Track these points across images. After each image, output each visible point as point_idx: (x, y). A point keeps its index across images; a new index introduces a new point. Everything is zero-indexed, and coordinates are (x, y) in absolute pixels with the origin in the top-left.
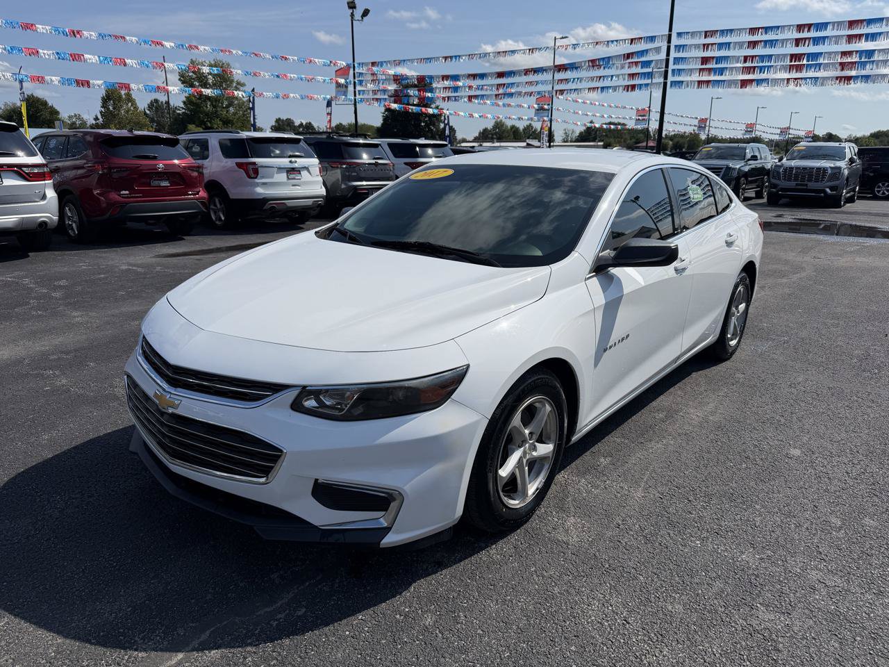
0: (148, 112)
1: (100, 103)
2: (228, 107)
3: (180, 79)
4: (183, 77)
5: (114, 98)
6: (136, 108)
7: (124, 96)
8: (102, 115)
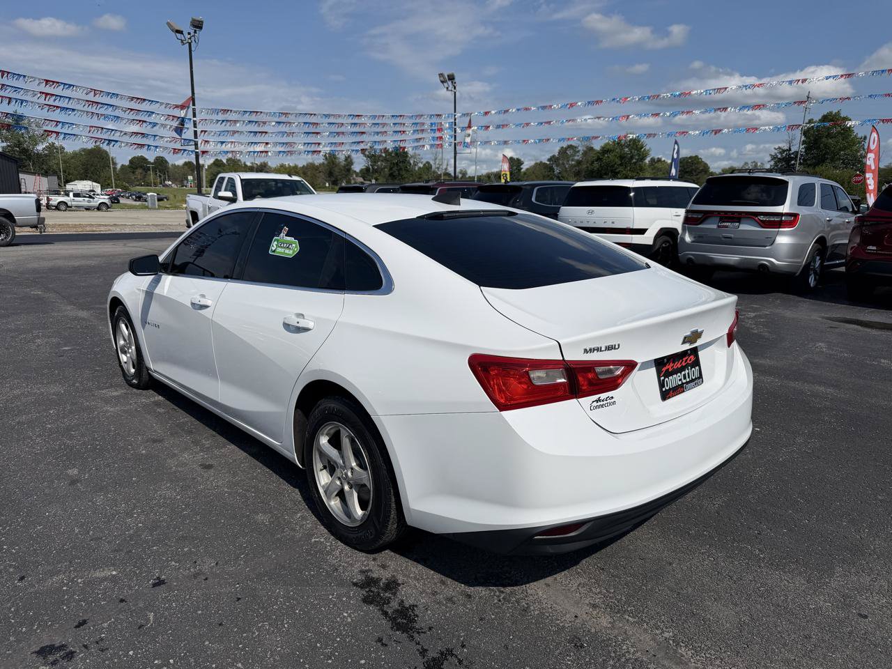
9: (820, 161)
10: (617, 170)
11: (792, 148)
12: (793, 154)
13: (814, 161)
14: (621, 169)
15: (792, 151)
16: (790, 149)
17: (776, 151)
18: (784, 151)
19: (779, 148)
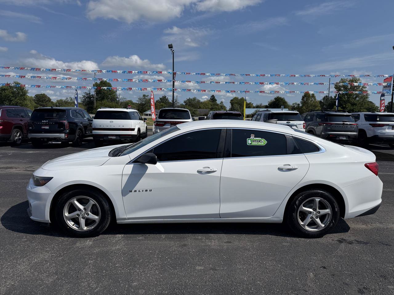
0: (322, 101)
1: (301, 98)
2: (356, 98)
3: (335, 87)
4: (336, 86)
5: (306, 96)
6: (315, 100)
7: (311, 95)
8: (301, 103)
9: (103, 99)
10: (12, 99)
11: (90, 93)
12: (91, 95)
13: (100, 99)
14: (13, 98)
15: (91, 94)
16: (90, 94)
17: (85, 94)
18: (88, 94)
19: (86, 93)
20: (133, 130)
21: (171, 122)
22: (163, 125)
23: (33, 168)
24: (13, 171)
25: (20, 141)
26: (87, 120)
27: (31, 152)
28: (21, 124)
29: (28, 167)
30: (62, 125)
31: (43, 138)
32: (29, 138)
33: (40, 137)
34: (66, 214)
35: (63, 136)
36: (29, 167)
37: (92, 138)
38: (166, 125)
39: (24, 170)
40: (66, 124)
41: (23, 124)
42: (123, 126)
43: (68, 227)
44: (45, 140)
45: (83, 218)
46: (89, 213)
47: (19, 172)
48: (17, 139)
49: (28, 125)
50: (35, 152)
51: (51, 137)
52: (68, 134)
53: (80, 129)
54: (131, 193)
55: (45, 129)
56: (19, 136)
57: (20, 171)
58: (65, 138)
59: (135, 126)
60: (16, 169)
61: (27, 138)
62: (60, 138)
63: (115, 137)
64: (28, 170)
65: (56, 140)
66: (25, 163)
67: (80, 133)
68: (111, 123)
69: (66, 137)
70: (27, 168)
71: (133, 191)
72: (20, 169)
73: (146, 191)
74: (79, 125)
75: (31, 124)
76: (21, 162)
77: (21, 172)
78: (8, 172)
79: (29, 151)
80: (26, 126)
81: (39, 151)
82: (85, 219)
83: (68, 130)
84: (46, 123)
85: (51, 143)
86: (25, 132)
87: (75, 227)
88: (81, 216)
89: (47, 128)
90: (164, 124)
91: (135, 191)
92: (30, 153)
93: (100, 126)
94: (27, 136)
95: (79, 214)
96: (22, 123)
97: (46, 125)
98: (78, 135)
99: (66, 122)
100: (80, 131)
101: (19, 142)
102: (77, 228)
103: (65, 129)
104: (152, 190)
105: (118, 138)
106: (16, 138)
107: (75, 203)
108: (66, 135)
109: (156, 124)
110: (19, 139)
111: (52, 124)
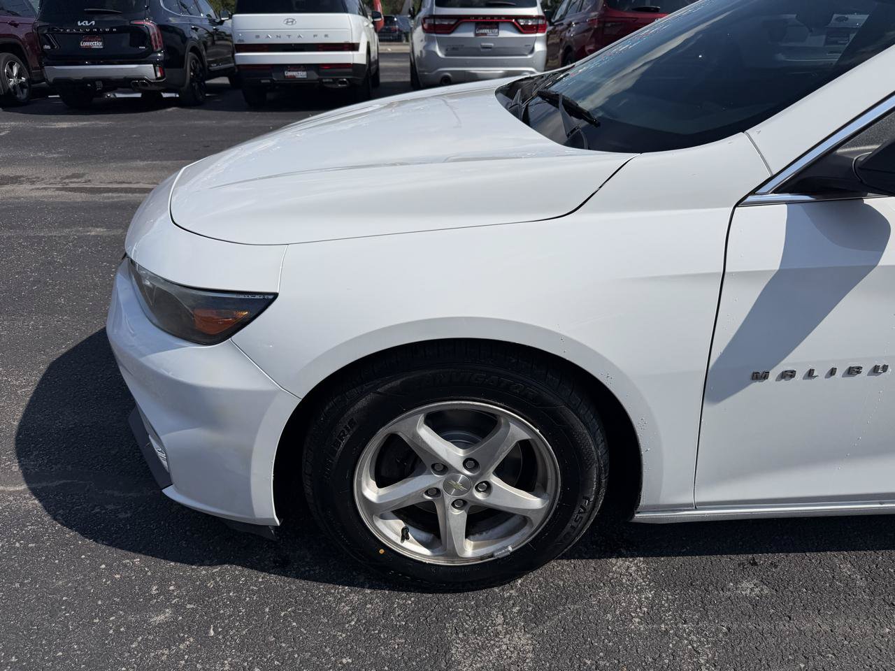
20: (354, 47)
21: (477, 17)
22: (451, 29)
23: (86, 177)
24: (23, 191)
25: (25, 90)
26: (207, 22)
27: (65, 125)
28: (15, 37)
29: (68, 177)
30: (140, 36)
31: (93, 81)
32: (51, 80)
33: (80, 76)
34: (371, 491)
35: (148, 71)
36: (74, 176)
37: (224, 80)
38: (458, 30)
39: (58, 189)
40: (154, 34)
41: (22, 36)
42: (326, 36)
43: (382, 551)
44: (100, 85)
45: (460, 503)
46: (495, 481)
47: (45, 197)
48: (14, 87)
49: (37, 38)
50: (75, 125)
51: (114, 75)
52: (163, 65)
53: (194, 49)
54: (757, 385)
55: (89, 49)
56: (19, 76)
57: (45, 193)
58: (158, 79)
59: (360, 37)
60: (33, 183)
61: (44, 80)
62: (139, 79)
63: (305, 73)
64: (72, 185)
65: (130, 87)
66: (56, 162)
67: (197, 62)
68: (286, 26)
69: (159, 75)
70: (67, 181)
71: (774, 373)
72: (45, 186)
73: (853, 371)
74: (188, 36)
75: (45, 35)
76: (42, 158)
77: (52, 197)
78: (8, 195)
79: (58, 121)
80: (31, 44)
81: (88, 120)
82: (468, 507)
83: (160, 52)
84: (91, 30)
85: (112, 96)
86: (34, 63)
87: (415, 549)
88: (449, 498)
89: (97, 45)
90: (453, 25)
91: (788, 375)
92: (63, 129)
93: (258, 37)
94: (42, 74)
95: (440, 486)
96: (21, 33)
97: (91, 35)
98: (191, 70)
99: (149, 24)
100: (196, 56)
101: (22, 95)
102: (426, 552)
103: (152, 51)
104: (890, 370)
105: (315, 76)
106: (12, 82)
107: (417, 436)
108: (157, 68)
109: (429, 25)
110: (22, 85)
111: (111, 31)
